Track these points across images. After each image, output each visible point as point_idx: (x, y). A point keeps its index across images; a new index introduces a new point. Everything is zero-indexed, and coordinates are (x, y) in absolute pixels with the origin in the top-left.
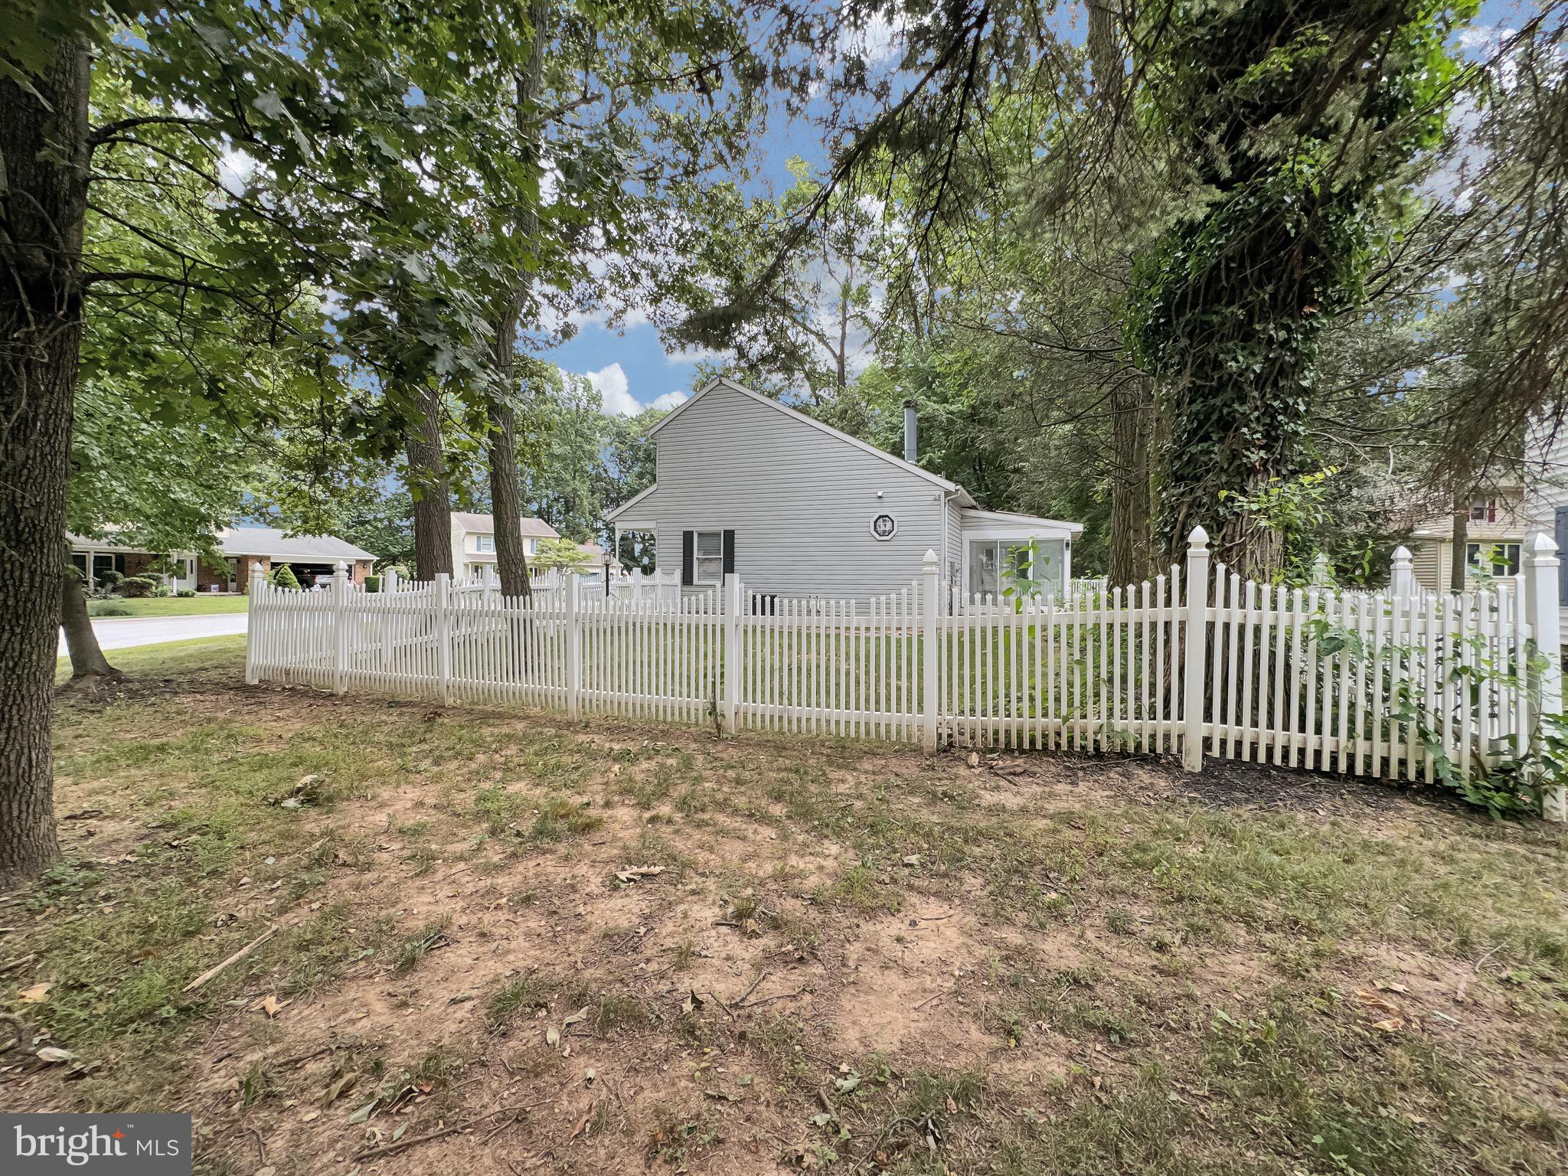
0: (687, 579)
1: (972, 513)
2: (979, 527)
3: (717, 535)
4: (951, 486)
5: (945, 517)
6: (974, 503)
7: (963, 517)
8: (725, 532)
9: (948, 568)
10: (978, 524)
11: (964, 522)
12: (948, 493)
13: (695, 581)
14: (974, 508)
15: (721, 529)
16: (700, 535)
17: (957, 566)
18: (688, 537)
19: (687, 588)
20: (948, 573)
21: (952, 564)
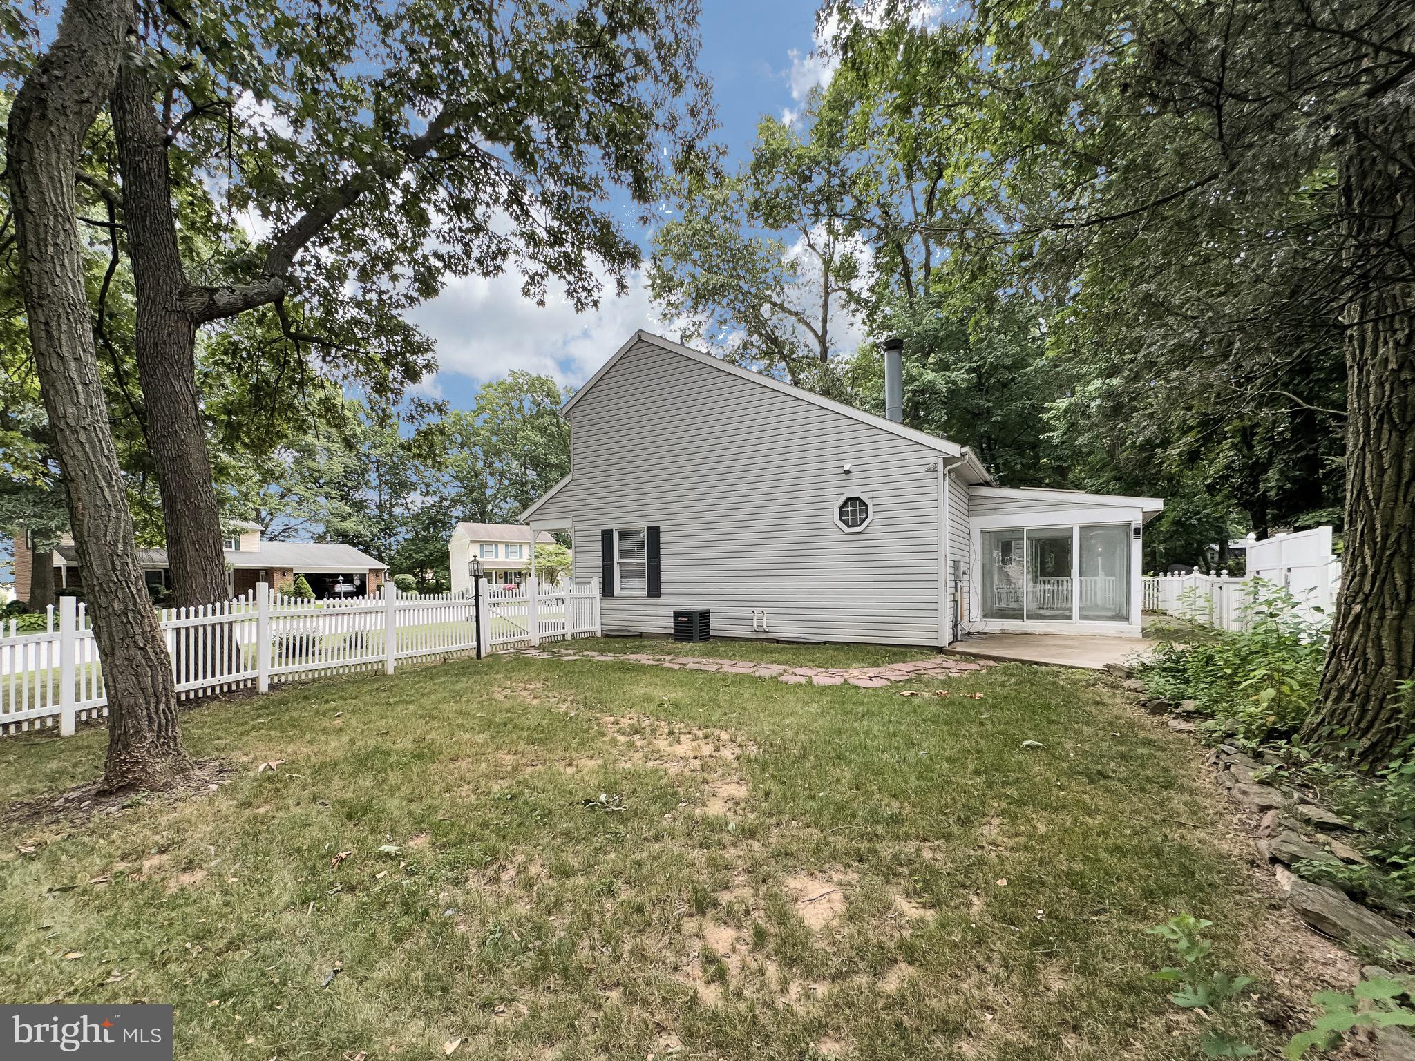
0: (607, 590)
1: (984, 491)
2: (994, 511)
3: (638, 532)
4: (954, 449)
5: (944, 495)
6: (988, 478)
7: (971, 498)
8: (649, 528)
9: (950, 570)
10: (994, 506)
11: (972, 505)
12: (948, 460)
13: (617, 592)
14: (987, 484)
15: (642, 524)
16: (620, 534)
17: (963, 567)
18: (607, 536)
19: (608, 601)
20: (950, 577)
21: (956, 564)
